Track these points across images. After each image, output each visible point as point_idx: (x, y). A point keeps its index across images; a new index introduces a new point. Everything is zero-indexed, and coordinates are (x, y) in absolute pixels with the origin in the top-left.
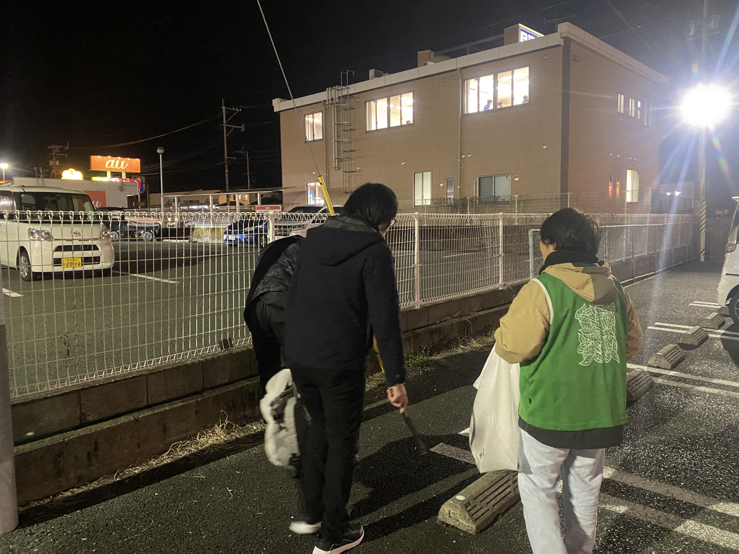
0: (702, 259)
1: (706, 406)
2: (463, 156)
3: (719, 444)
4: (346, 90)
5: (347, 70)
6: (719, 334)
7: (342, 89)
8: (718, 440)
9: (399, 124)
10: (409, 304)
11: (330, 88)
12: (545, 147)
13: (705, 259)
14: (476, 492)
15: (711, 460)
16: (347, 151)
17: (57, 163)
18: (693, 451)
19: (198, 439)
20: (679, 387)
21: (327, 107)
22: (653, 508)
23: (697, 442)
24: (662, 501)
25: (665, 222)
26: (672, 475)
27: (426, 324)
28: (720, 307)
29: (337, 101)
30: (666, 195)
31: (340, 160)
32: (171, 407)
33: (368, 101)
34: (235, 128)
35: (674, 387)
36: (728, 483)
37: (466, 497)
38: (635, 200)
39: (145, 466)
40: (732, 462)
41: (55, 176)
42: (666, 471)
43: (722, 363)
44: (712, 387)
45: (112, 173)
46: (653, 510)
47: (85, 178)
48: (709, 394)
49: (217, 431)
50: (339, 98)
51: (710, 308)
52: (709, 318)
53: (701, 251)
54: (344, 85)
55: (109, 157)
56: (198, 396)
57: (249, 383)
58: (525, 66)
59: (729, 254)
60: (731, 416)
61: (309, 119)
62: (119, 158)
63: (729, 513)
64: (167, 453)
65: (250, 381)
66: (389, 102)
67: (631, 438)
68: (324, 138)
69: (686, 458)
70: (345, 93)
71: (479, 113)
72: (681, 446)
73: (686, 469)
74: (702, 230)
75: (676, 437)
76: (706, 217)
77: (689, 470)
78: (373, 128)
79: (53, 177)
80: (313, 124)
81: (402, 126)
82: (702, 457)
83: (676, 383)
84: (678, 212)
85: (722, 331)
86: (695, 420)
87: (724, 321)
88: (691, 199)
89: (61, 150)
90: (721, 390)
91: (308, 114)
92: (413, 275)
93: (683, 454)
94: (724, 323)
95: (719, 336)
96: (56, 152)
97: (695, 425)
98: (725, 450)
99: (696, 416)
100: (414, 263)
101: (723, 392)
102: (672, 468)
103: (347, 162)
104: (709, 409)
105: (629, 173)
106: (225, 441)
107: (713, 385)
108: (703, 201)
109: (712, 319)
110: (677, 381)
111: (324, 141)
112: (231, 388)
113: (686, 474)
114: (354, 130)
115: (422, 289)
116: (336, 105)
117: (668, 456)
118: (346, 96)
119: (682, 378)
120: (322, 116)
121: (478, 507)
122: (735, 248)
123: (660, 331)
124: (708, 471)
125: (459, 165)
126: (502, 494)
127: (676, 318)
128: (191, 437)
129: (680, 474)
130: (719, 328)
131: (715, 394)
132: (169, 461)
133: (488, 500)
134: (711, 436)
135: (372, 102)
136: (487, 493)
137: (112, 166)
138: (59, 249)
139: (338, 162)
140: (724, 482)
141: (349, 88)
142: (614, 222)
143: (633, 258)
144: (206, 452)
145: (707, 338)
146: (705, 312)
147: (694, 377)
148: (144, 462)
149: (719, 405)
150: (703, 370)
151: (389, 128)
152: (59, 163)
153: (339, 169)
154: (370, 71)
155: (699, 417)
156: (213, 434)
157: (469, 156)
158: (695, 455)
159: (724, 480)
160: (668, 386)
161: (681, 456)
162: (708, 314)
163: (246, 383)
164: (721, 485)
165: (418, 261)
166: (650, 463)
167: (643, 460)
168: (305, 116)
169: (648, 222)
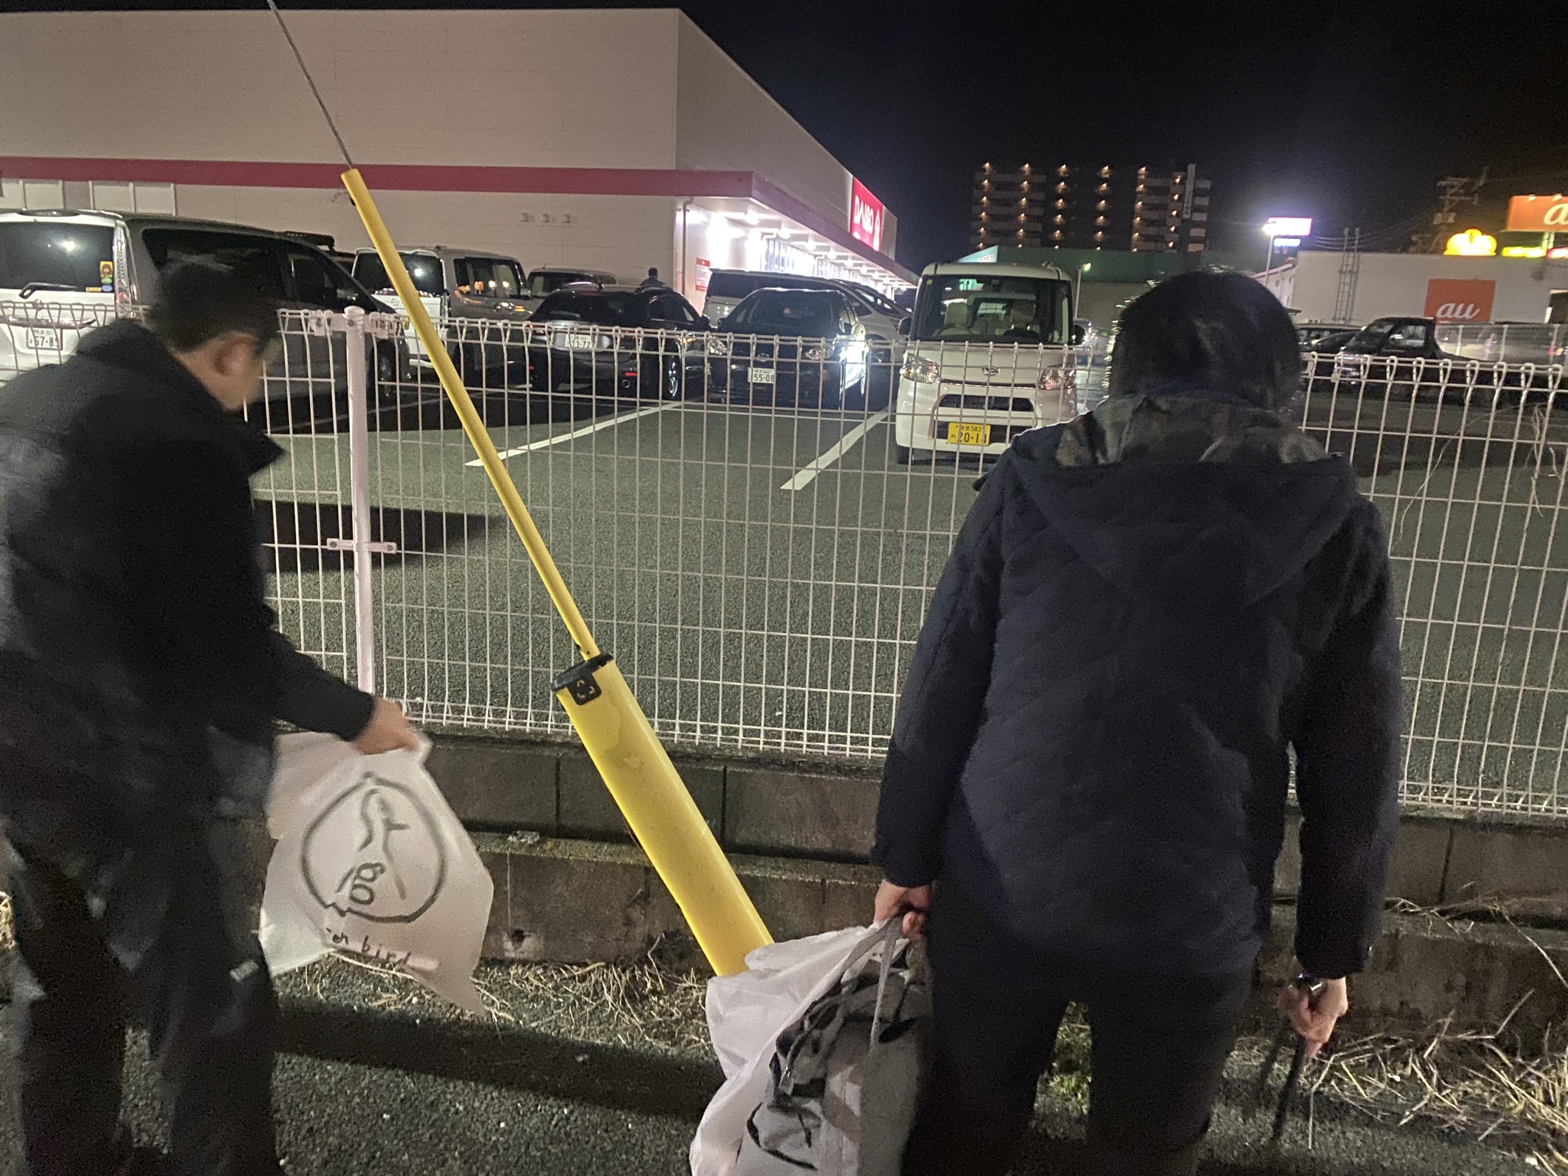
17: (1452, 218)
45: (1555, 235)
55: (1558, 197)
89: (1468, 190)
138: (948, 401)
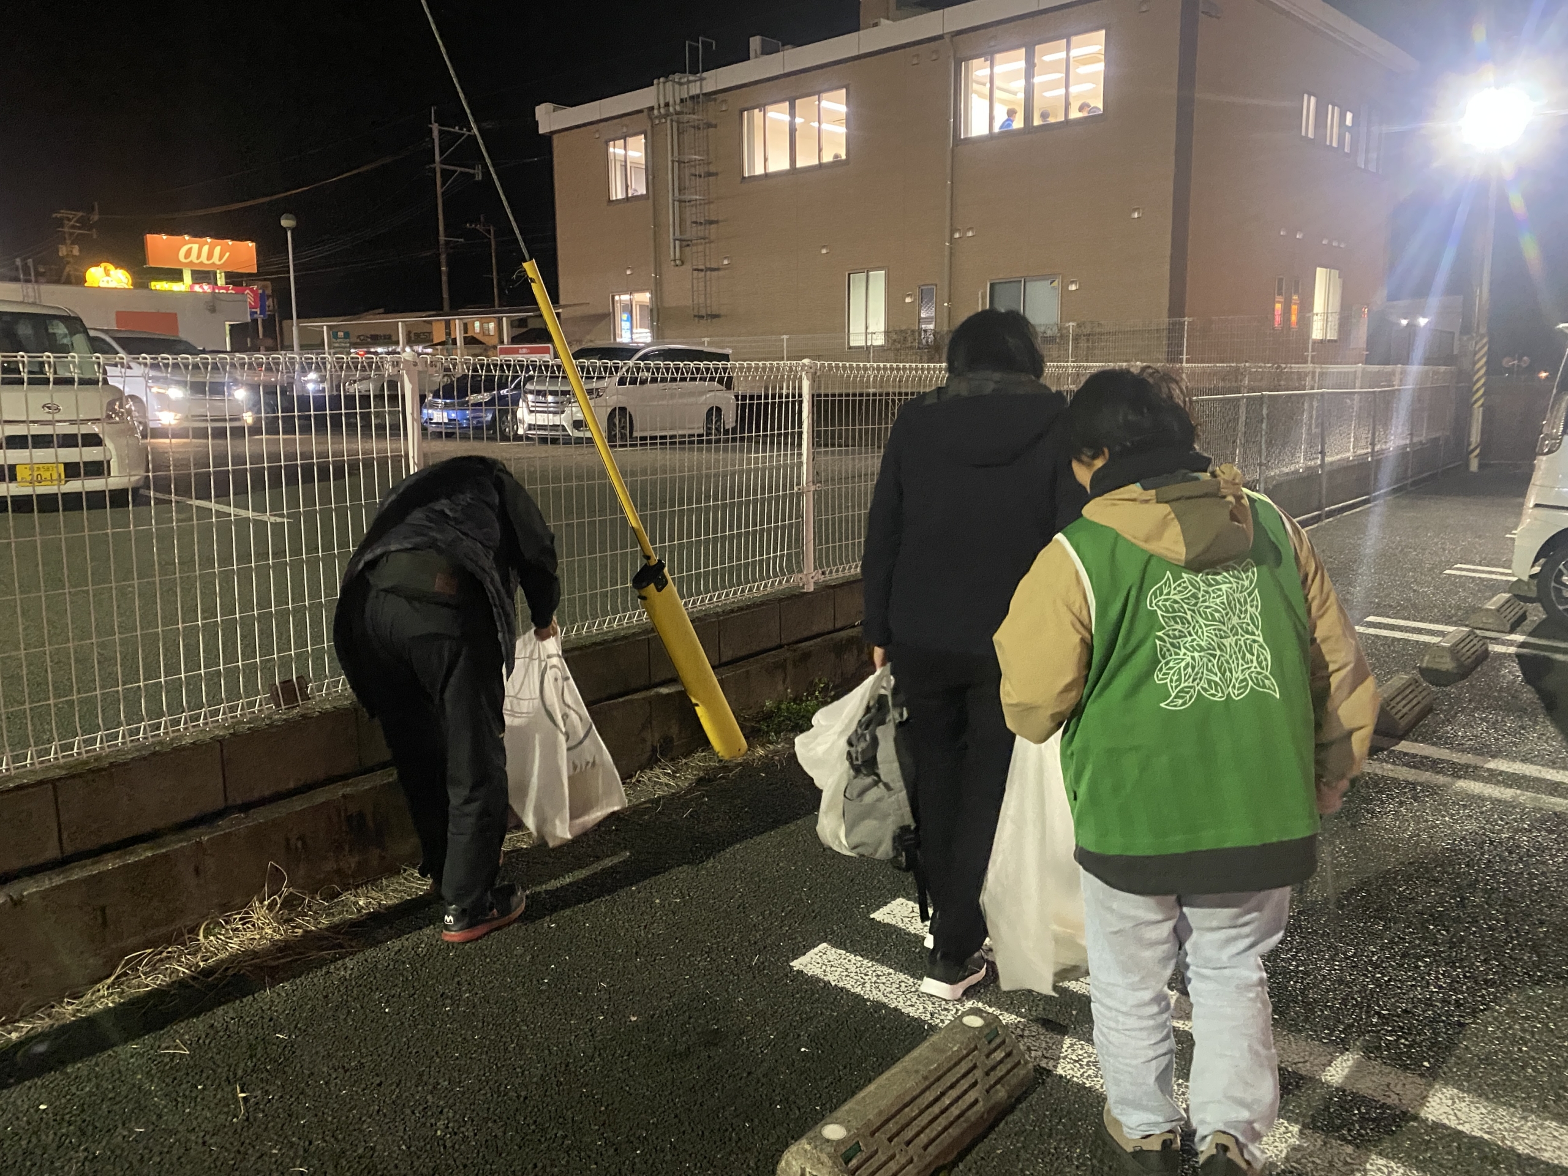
0: (1474, 466)
1: (1484, 834)
2: (957, 235)
3: (1519, 945)
4: (698, 83)
5: (700, 39)
6: (1512, 645)
7: (689, 82)
8: (1516, 931)
9: (817, 162)
10: (788, 581)
11: (662, 80)
12: (1136, 215)
13: (1480, 466)
14: (881, 1112)
15: (1498, 991)
16: (701, 223)
17: (76, 251)
18: (1454, 963)
19: (201, 937)
20: (1421, 784)
21: (657, 122)
22: (1349, 1142)
23: (1462, 940)
24: (1374, 1120)
25: (1396, 383)
26: (1399, 1037)
27: (831, 627)
28: (1515, 579)
29: (678, 108)
30: (1399, 324)
31: (685, 243)
32: (118, 863)
33: (747, 109)
34: (461, 173)
35: (1408, 782)
36: (1544, 1061)
37: (848, 1131)
38: (1332, 335)
39: (43, 1019)
40: (1551, 998)
41: (73, 281)
42: (1384, 1024)
43: (1520, 717)
44: (1498, 781)
45: (194, 273)
46: (1349, 1149)
47: (136, 285)
48: (1492, 803)
49: (255, 916)
50: (682, 101)
51: (1492, 580)
52: (1491, 605)
53: (1472, 447)
54: (694, 71)
55: (187, 237)
56: (202, 829)
57: (348, 790)
58: (1097, 29)
59: (1544, 458)
60: (1544, 863)
61: (616, 150)
62: (209, 240)
63: (1546, 1156)
64: (109, 981)
65: (348, 785)
66: (792, 113)
67: (1300, 926)
68: (651, 193)
69: (1436, 988)
70: (695, 89)
71: (991, 137)
72: (1422, 950)
73: (1435, 1020)
74: (1476, 401)
75: (1411, 922)
76: (1487, 373)
77: (1443, 1021)
78: (759, 170)
79: (68, 282)
80: (626, 162)
81: (821, 166)
82: (1476, 982)
83: (1413, 771)
84: (1428, 361)
85: (1519, 638)
86: (1458, 875)
87: (1525, 612)
88: (1453, 333)
90: (1519, 792)
91: (614, 140)
92: (798, 510)
93: (1429, 975)
94: (1523, 617)
95: (1512, 650)
96: (73, 227)
97: (1460, 887)
98: (1533, 962)
99: (1460, 864)
100: (798, 484)
101: (1525, 797)
102: (1399, 1016)
103: (700, 248)
104: (1491, 843)
105: (1321, 273)
106: (274, 943)
107: (1500, 778)
108: (1482, 337)
109: (1498, 610)
110: (1415, 767)
111: (651, 201)
112: (299, 804)
113: (1436, 1033)
114: (716, 174)
115: (820, 543)
116: (675, 117)
117: (1389, 980)
118: (698, 96)
119: (1426, 757)
120: (646, 144)
121: (881, 1157)
122: (1560, 443)
123: (1377, 636)
124: (1490, 1023)
125: (947, 253)
126: (953, 1109)
127: (1414, 606)
128: (183, 935)
129: (1419, 1035)
130: (1512, 631)
131: (1505, 801)
132: (111, 1005)
133: (909, 1134)
134: (1498, 921)
135: (756, 111)
136: (910, 1112)
137: (193, 257)
138: (11, 443)
139: (681, 247)
140: (1533, 1058)
141: (704, 79)
142: (1282, 383)
143: (1322, 465)
144: (216, 975)
145: (1486, 653)
146: (1479, 591)
147: (1456, 757)
148: (40, 1007)
149: (1517, 831)
150: (1476, 736)
151: (794, 169)
152: (80, 251)
153: (683, 263)
154: (751, 39)
155: (1467, 865)
156: (243, 924)
157: (970, 234)
158: (1458, 976)
159: (1532, 1053)
160: (1394, 780)
161: (1423, 978)
162: (1487, 594)
163: (338, 791)
164: (1523, 1068)
165: (811, 479)
166: (1344, 1002)
167: (1328, 991)
168: (607, 143)
169: (1358, 384)
